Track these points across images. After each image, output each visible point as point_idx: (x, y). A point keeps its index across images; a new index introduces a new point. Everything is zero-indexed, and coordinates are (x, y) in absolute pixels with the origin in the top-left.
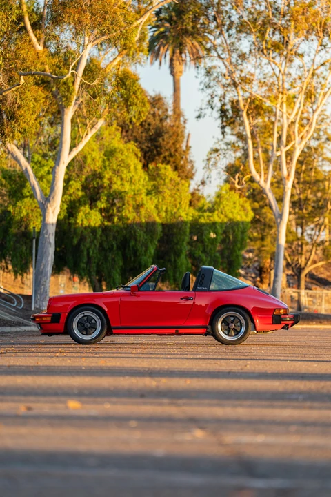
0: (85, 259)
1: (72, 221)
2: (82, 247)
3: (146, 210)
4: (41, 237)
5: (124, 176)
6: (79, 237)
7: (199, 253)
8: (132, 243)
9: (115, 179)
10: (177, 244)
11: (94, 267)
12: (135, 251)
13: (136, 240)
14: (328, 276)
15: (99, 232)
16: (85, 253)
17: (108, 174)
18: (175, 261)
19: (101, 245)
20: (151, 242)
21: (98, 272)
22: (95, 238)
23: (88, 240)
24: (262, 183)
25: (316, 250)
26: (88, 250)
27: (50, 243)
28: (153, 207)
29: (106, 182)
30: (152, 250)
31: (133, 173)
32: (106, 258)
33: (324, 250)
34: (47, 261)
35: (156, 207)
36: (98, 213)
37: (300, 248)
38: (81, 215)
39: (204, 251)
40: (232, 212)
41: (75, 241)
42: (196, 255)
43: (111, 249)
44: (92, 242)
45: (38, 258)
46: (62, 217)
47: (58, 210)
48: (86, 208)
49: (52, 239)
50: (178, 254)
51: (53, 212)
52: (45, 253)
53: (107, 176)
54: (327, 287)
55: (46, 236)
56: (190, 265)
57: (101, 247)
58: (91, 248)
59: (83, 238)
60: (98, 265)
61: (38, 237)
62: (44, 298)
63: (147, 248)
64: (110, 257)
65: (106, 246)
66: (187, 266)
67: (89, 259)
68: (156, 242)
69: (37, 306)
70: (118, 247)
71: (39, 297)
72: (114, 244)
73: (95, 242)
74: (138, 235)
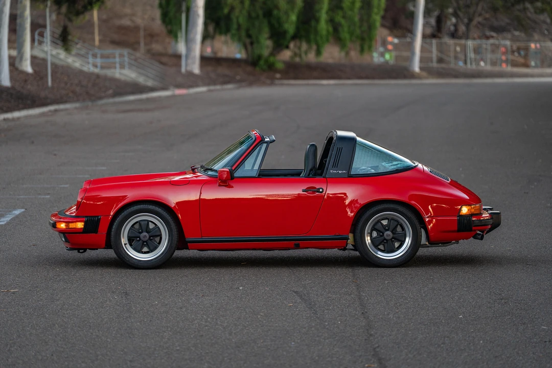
0: (235, 26)
2: (232, 16)
6: (229, 8)
7: (339, 18)
8: (275, 12)
10: (317, 11)
11: (243, 33)
12: (279, 20)
13: (278, 9)
16: (235, 20)
18: (315, 27)
19: (249, 13)
20: (292, 9)
21: (249, 36)
22: (243, 8)
23: (237, 10)
26: (237, 18)
27: (198, 15)
30: (294, 18)
32: (253, 25)
39: (344, 17)
41: (226, 11)
42: (337, 21)
43: (258, 17)
44: (241, 11)
45: (190, 28)
49: (201, 12)
50: (318, 21)
52: (195, 24)
55: (195, 10)
56: (331, 29)
57: (250, 17)
58: (240, 17)
59: (232, 9)
60: (247, 30)
61: (188, 10)
62: (194, 63)
63: (288, 16)
64: (257, 23)
65: (253, 15)
66: (328, 31)
67: (239, 26)
68: (296, 11)
69: (189, 68)
70: (265, 15)
71: (190, 61)
72: (261, 13)
73: (244, 11)
74: (280, 5)
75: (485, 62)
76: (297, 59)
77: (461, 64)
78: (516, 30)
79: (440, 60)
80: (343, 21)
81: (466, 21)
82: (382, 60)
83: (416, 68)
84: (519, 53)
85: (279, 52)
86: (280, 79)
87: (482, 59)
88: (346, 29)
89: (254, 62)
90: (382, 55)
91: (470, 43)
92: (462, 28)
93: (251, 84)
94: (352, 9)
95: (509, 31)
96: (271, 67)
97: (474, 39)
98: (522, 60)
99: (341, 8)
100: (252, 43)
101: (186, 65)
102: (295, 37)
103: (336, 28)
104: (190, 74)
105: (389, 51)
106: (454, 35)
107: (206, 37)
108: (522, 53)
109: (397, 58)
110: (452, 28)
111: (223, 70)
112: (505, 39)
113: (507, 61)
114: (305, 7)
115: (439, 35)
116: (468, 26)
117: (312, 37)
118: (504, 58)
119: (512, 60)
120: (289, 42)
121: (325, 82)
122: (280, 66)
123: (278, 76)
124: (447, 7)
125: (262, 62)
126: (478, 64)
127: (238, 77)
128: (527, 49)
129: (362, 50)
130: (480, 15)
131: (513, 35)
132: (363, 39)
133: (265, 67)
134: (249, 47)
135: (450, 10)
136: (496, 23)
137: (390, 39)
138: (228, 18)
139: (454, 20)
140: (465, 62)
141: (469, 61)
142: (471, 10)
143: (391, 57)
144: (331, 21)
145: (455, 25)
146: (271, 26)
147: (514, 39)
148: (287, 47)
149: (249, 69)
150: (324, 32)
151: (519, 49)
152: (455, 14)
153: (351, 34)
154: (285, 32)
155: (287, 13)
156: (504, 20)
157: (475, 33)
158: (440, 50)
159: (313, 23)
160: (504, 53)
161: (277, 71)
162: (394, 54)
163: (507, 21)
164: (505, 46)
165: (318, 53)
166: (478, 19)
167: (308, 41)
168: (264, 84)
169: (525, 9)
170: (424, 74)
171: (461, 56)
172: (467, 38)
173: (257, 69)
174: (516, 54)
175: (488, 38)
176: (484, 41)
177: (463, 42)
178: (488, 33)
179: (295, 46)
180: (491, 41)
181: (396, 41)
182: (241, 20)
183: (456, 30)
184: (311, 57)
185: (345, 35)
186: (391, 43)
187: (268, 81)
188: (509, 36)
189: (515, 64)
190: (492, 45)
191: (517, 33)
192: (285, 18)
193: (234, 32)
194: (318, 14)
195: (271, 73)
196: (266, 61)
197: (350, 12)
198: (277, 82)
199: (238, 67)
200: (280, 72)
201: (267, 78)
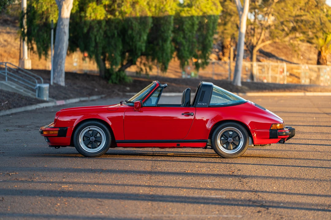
0: (93, 44)
1: (83, 14)
2: (91, 35)
3: (140, 6)
4: (58, 28)
6: (88, 27)
7: (180, 39)
8: (130, 32)
10: (164, 32)
11: (100, 50)
12: (132, 38)
13: (132, 29)
14: (272, 51)
15: (104, 24)
16: (93, 39)
18: (163, 45)
19: (105, 32)
20: (144, 30)
22: (101, 27)
23: (95, 30)
25: (265, 32)
26: (95, 36)
27: (65, 32)
28: (145, 4)
30: (145, 37)
32: (109, 43)
33: (271, 33)
34: (63, 47)
35: (148, 4)
36: (102, 9)
37: (252, 32)
38: (89, 10)
39: (184, 38)
40: (206, 7)
41: (85, 30)
42: (179, 41)
43: (113, 36)
44: (98, 31)
45: (56, 44)
46: (74, 11)
47: (71, 7)
48: (94, 5)
49: (67, 29)
50: (165, 41)
51: (67, 8)
52: (61, 41)
54: (271, 59)
55: (62, 27)
57: (106, 36)
58: (97, 36)
59: (91, 28)
63: (141, 35)
64: (112, 42)
65: (109, 35)
67: (96, 43)
68: (148, 31)
70: (119, 35)
71: (56, 75)
73: (101, 31)
74: (134, 25)
75: (268, 80)
76: (143, 74)
80: (184, 42)
83: (239, 84)
86: (130, 92)
88: (186, 49)
89: (106, 76)
91: (255, 64)
94: (191, 31)
96: (122, 82)
99: (183, 31)
102: (143, 53)
104: (58, 86)
116: (252, 51)
117: (160, 54)
122: (129, 80)
123: (128, 88)
125: (114, 77)
127: (97, 90)
130: (262, 42)
133: (117, 82)
138: (87, 36)
140: (252, 79)
141: (255, 78)
143: (195, 74)
144: (174, 41)
148: (134, 63)
149: (103, 82)
155: (139, 33)
159: (160, 42)
161: (126, 85)
165: (164, 69)
166: (260, 45)
170: (244, 88)
173: (110, 82)
179: (141, 62)
181: (199, 61)
184: (155, 72)
187: (121, 93)
192: (138, 36)
193: (92, 49)
194: (166, 35)
195: (122, 86)
196: (117, 76)
197: (189, 34)
198: (128, 94)
199: (94, 80)
200: (129, 85)
201: (119, 90)
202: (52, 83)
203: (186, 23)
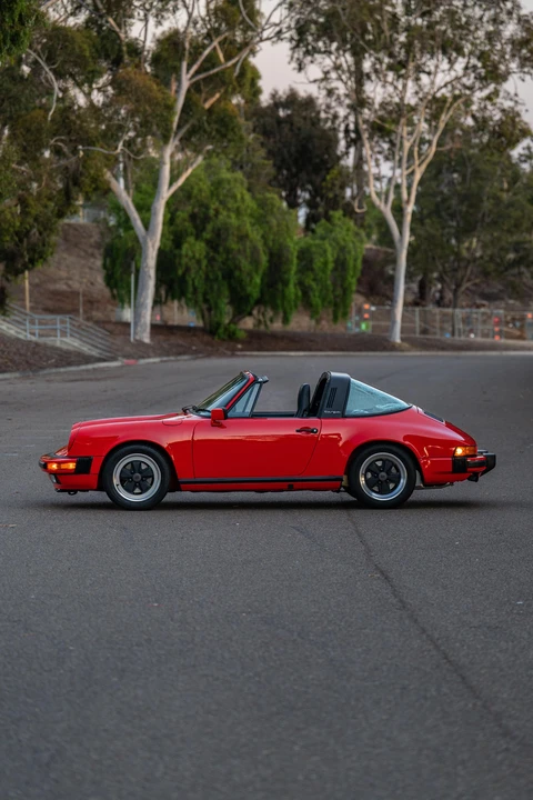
0: (191, 289)
1: (177, 252)
2: (187, 278)
3: (251, 242)
4: (141, 271)
5: (230, 206)
6: (184, 268)
7: (309, 281)
8: (237, 273)
9: (221, 210)
10: (285, 273)
11: (200, 298)
12: (240, 281)
13: (240, 270)
15: (204, 263)
16: (190, 282)
17: (214, 205)
18: (283, 291)
19: (206, 275)
20: (257, 272)
21: (206, 301)
22: (200, 268)
23: (193, 271)
24: (382, 206)
26: (193, 280)
27: (150, 276)
28: (259, 237)
29: (212, 212)
30: (258, 280)
31: (239, 204)
32: (212, 288)
35: (263, 237)
36: (203, 244)
38: (185, 247)
39: (314, 280)
40: (344, 240)
41: (180, 272)
42: (306, 284)
43: (216, 279)
44: (197, 272)
45: (139, 291)
46: (168, 249)
47: (157, 244)
48: (191, 239)
49: (152, 273)
50: (286, 283)
51: (153, 246)
52: (145, 287)
53: (213, 206)
55: (146, 270)
56: (300, 293)
57: (207, 278)
58: (196, 279)
59: (188, 269)
60: (205, 294)
61: (138, 271)
62: (145, 330)
63: (252, 279)
64: (215, 287)
65: (211, 276)
66: (296, 295)
67: (195, 289)
68: (261, 272)
69: (138, 338)
70: (224, 278)
71: (139, 329)
72: (220, 274)
73: (201, 272)
74: (242, 265)
75: (476, 335)
76: (262, 328)
77: (448, 336)
78: (510, 298)
79: (424, 331)
80: (314, 284)
81: (453, 287)
82: (357, 330)
83: (398, 340)
84: (514, 325)
85: (240, 320)
86: (241, 350)
87: (471, 331)
88: (317, 294)
89: (211, 330)
90: (358, 325)
91: (459, 313)
92: (449, 295)
93: (209, 355)
94: (324, 272)
95: (502, 299)
96: (232, 337)
97: (462, 307)
98: (518, 333)
99: (312, 270)
100: (209, 310)
101: (135, 333)
102: (259, 302)
103: (306, 292)
104: (140, 343)
105: (366, 320)
106: (439, 303)
107: (157, 302)
108: (518, 324)
109: (374, 327)
110: (438, 295)
111: (176, 340)
112: (497, 308)
113: (500, 333)
114: (270, 268)
115: (424, 303)
116: (455, 292)
117: (279, 302)
118: (497, 329)
119: (506, 332)
120: (252, 309)
121: (292, 354)
122: (241, 335)
123: (240, 346)
124: (432, 272)
125: (221, 331)
126: (468, 336)
127: (194, 348)
128: (523, 319)
129: (335, 319)
130: (469, 280)
131: (507, 304)
132: (336, 305)
133: (226, 337)
134: (206, 313)
135: (435, 275)
136: (487, 290)
137: (366, 306)
138: (183, 280)
139: (439, 286)
140: (453, 334)
141: (457, 333)
142: (459, 274)
143: (367, 327)
144: (300, 283)
145: (441, 292)
146: (232, 290)
147: (508, 308)
148: (250, 314)
149: (206, 338)
150: (293, 297)
151: (514, 319)
152: (441, 279)
153: (324, 300)
154: (248, 296)
155: (250, 274)
156: (496, 287)
157: (463, 300)
158: (424, 319)
159: (280, 286)
160: (497, 324)
161: (238, 341)
162: (371, 323)
163: (500, 287)
164: (497, 316)
165: (286, 320)
166: (466, 285)
167: (275, 308)
168: (223, 355)
169: (520, 274)
170: (406, 345)
171: (448, 326)
172: (455, 307)
173: (216, 337)
174: (511, 325)
175: (478, 307)
176: (474, 310)
177: (450, 310)
178: (479, 301)
179: (259, 312)
180: (482, 310)
181: (373, 308)
182: (196, 283)
183: (442, 298)
184: (277, 326)
185: (316, 300)
186: (368, 311)
187: (229, 353)
188: (503, 305)
189: (509, 336)
190: (483, 314)
191: (511, 302)
192: (248, 279)
193: (189, 296)
194: (286, 276)
195: (232, 344)
196: (226, 329)
197: (321, 274)
198: (239, 353)
199: (195, 335)
200: (242, 342)
201: (227, 349)
202: (132, 339)
203: (316, 260)
